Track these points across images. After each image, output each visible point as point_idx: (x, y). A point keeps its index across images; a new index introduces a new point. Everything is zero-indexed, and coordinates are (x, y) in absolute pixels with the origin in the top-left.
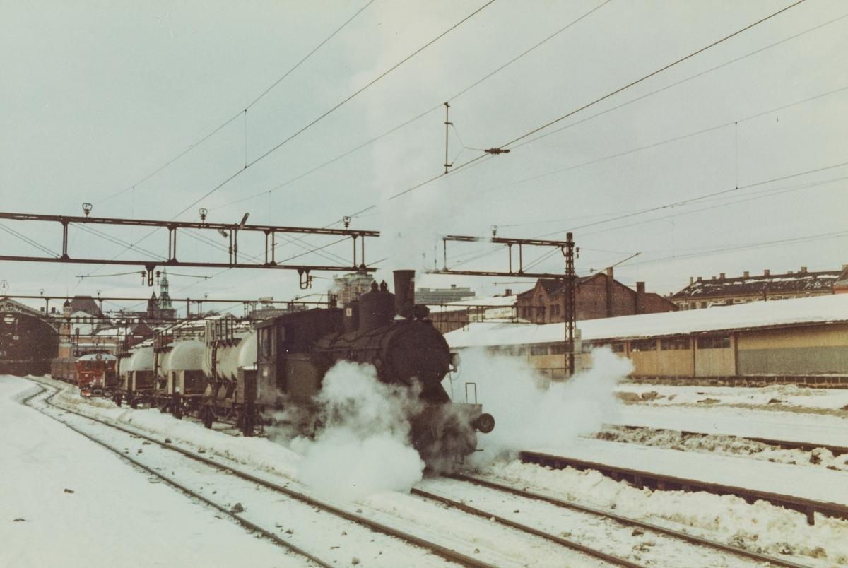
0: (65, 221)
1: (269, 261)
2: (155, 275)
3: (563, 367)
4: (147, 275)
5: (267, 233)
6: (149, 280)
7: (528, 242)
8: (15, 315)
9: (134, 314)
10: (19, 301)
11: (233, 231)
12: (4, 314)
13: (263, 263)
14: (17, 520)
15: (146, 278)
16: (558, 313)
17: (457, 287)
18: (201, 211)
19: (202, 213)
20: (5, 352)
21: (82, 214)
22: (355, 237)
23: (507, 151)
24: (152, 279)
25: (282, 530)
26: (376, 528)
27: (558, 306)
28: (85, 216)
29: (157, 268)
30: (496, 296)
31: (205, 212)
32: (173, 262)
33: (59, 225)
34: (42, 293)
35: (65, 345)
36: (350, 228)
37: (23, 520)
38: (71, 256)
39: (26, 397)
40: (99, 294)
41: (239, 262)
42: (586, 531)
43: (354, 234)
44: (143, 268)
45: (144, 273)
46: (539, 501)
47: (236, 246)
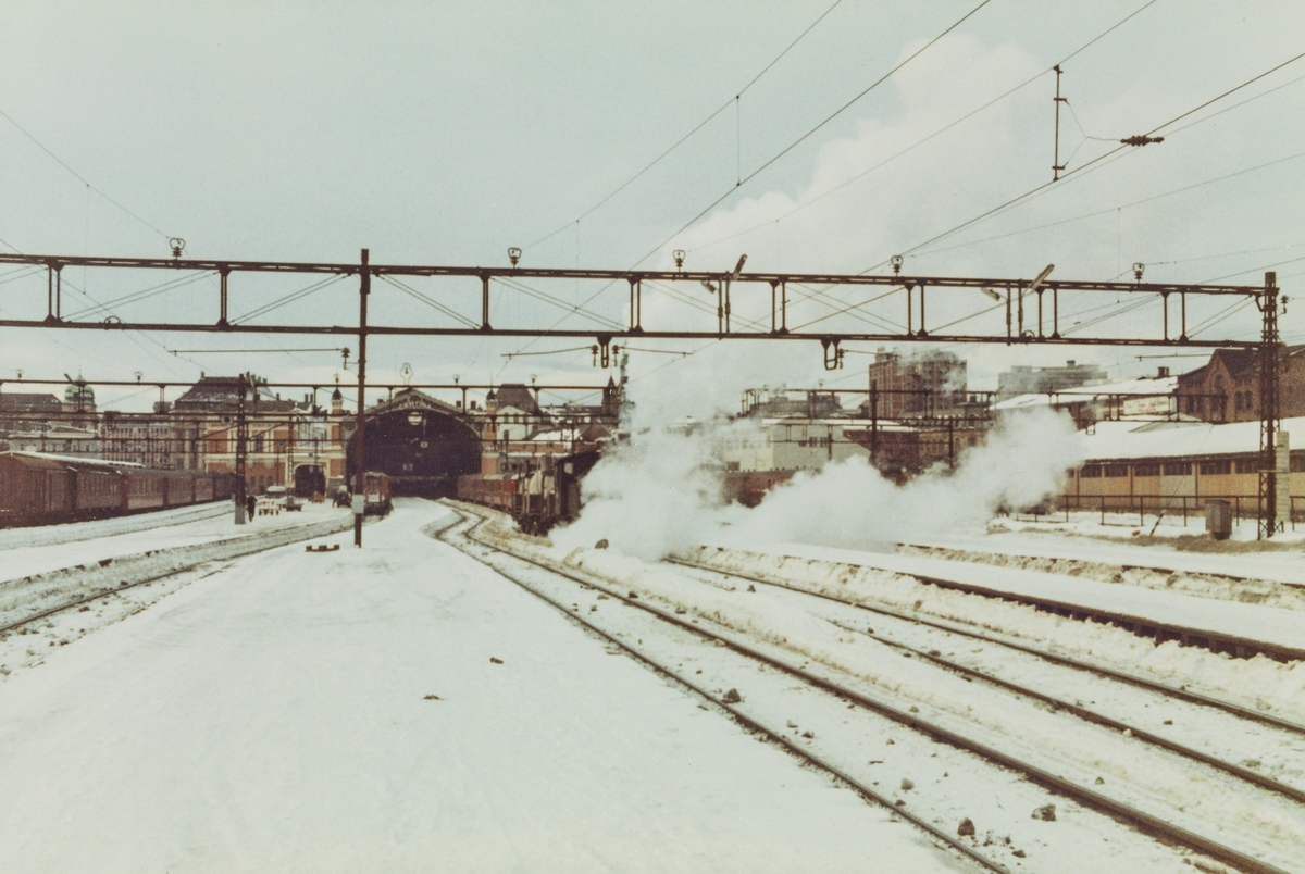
0: (485, 274)
1: (778, 327)
2: (611, 352)
3: (1256, 493)
4: (599, 351)
5: (774, 284)
6: (603, 358)
7: (1196, 289)
8: (422, 412)
9: (583, 409)
10: (427, 392)
11: (724, 283)
12: (408, 412)
13: (769, 331)
14: (428, 698)
15: (599, 357)
16: (1249, 406)
17: (1077, 364)
18: (676, 253)
19: (677, 257)
20: (411, 466)
21: (508, 265)
22: (909, 287)
23: (1159, 140)
24: (607, 358)
25: (797, 732)
26: (939, 736)
27: (1249, 394)
28: (511, 266)
29: (614, 341)
30: (1143, 378)
31: (682, 256)
32: (636, 332)
33: (476, 281)
34: (457, 380)
35: (490, 455)
36: (903, 273)
37: (436, 698)
38: (495, 325)
39: (440, 528)
40: (533, 380)
41: (732, 330)
42: (1287, 760)
43: (908, 283)
44: (594, 341)
45: (595, 349)
46: (1206, 707)
47: (728, 305)
